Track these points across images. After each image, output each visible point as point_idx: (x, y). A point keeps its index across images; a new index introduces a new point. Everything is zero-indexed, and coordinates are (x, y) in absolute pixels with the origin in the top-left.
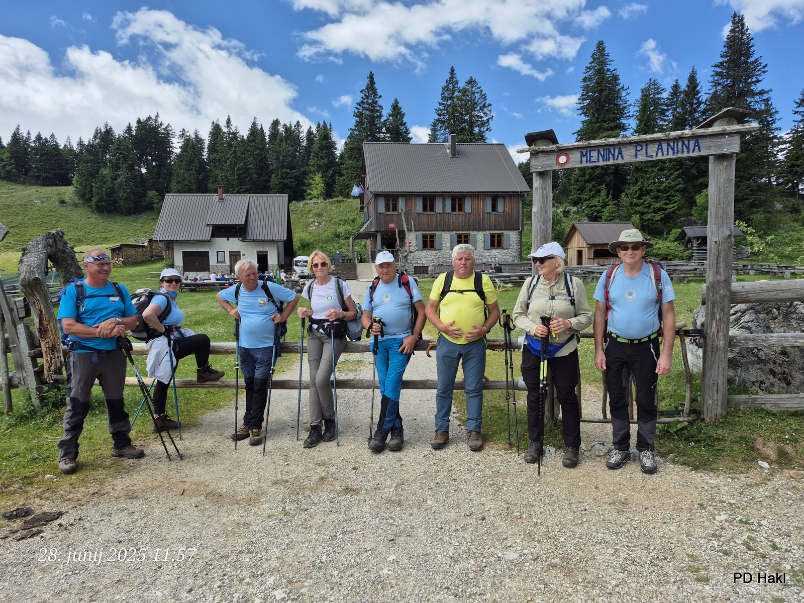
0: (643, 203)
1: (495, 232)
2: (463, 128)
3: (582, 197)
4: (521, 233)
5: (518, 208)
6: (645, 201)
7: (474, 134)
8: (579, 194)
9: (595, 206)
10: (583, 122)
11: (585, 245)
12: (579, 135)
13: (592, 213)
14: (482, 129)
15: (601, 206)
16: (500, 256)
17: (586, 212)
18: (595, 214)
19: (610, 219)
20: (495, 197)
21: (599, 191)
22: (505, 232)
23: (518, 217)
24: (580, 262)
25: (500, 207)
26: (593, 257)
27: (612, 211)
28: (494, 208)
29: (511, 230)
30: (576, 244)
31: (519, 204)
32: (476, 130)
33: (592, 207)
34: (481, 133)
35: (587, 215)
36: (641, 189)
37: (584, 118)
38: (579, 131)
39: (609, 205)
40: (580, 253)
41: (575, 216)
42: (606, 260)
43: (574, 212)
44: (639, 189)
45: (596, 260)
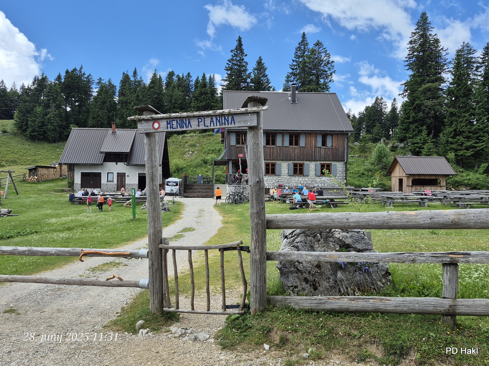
0: (457, 142)
1: (325, 162)
2: (311, 80)
3: (407, 135)
4: (346, 164)
5: (344, 144)
6: (458, 140)
7: (320, 84)
8: (405, 133)
9: (417, 143)
10: (410, 76)
11: (404, 175)
12: (406, 86)
13: (415, 149)
14: (326, 81)
15: (422, 143)
16: (329, 182)
17: (410, 148)
18: (417, 149)
19: (429, 155)
20: (325, 135)
21: (421, 131)
22: (333, 163)
23: (344, 151)
24: (401, 189)
25: (329, 143)
26: (411, 185)
27: (430, 148)
28: (324, 143)
29: (338, 161)
30: (398, 174)
31: (344, 140)
32: (322, 81)
33: (415, 143)
34: (325, 84)
35: (410, 150)
36: (455, 130)
37: (411, 72)
38: (406, 83)
39: (428, 143)
40: (401, 181)
41: (402, 151)
42: (422, 187)
43: (401, 148)
44: (454, 130)
45: (414, 188)
